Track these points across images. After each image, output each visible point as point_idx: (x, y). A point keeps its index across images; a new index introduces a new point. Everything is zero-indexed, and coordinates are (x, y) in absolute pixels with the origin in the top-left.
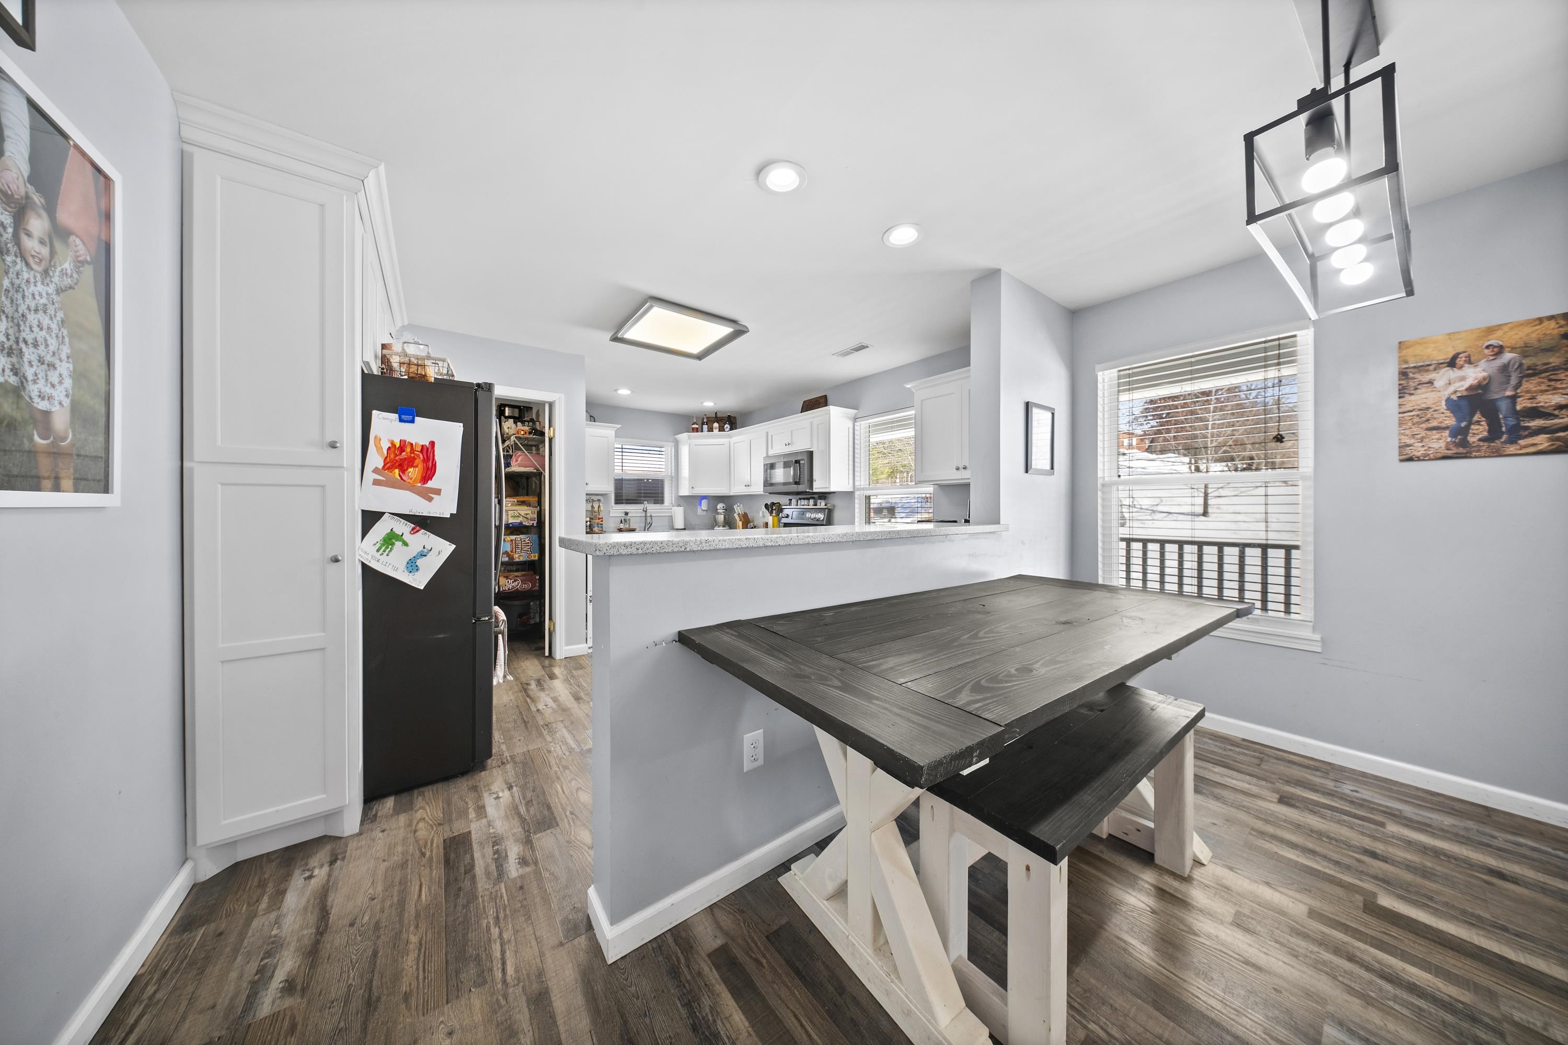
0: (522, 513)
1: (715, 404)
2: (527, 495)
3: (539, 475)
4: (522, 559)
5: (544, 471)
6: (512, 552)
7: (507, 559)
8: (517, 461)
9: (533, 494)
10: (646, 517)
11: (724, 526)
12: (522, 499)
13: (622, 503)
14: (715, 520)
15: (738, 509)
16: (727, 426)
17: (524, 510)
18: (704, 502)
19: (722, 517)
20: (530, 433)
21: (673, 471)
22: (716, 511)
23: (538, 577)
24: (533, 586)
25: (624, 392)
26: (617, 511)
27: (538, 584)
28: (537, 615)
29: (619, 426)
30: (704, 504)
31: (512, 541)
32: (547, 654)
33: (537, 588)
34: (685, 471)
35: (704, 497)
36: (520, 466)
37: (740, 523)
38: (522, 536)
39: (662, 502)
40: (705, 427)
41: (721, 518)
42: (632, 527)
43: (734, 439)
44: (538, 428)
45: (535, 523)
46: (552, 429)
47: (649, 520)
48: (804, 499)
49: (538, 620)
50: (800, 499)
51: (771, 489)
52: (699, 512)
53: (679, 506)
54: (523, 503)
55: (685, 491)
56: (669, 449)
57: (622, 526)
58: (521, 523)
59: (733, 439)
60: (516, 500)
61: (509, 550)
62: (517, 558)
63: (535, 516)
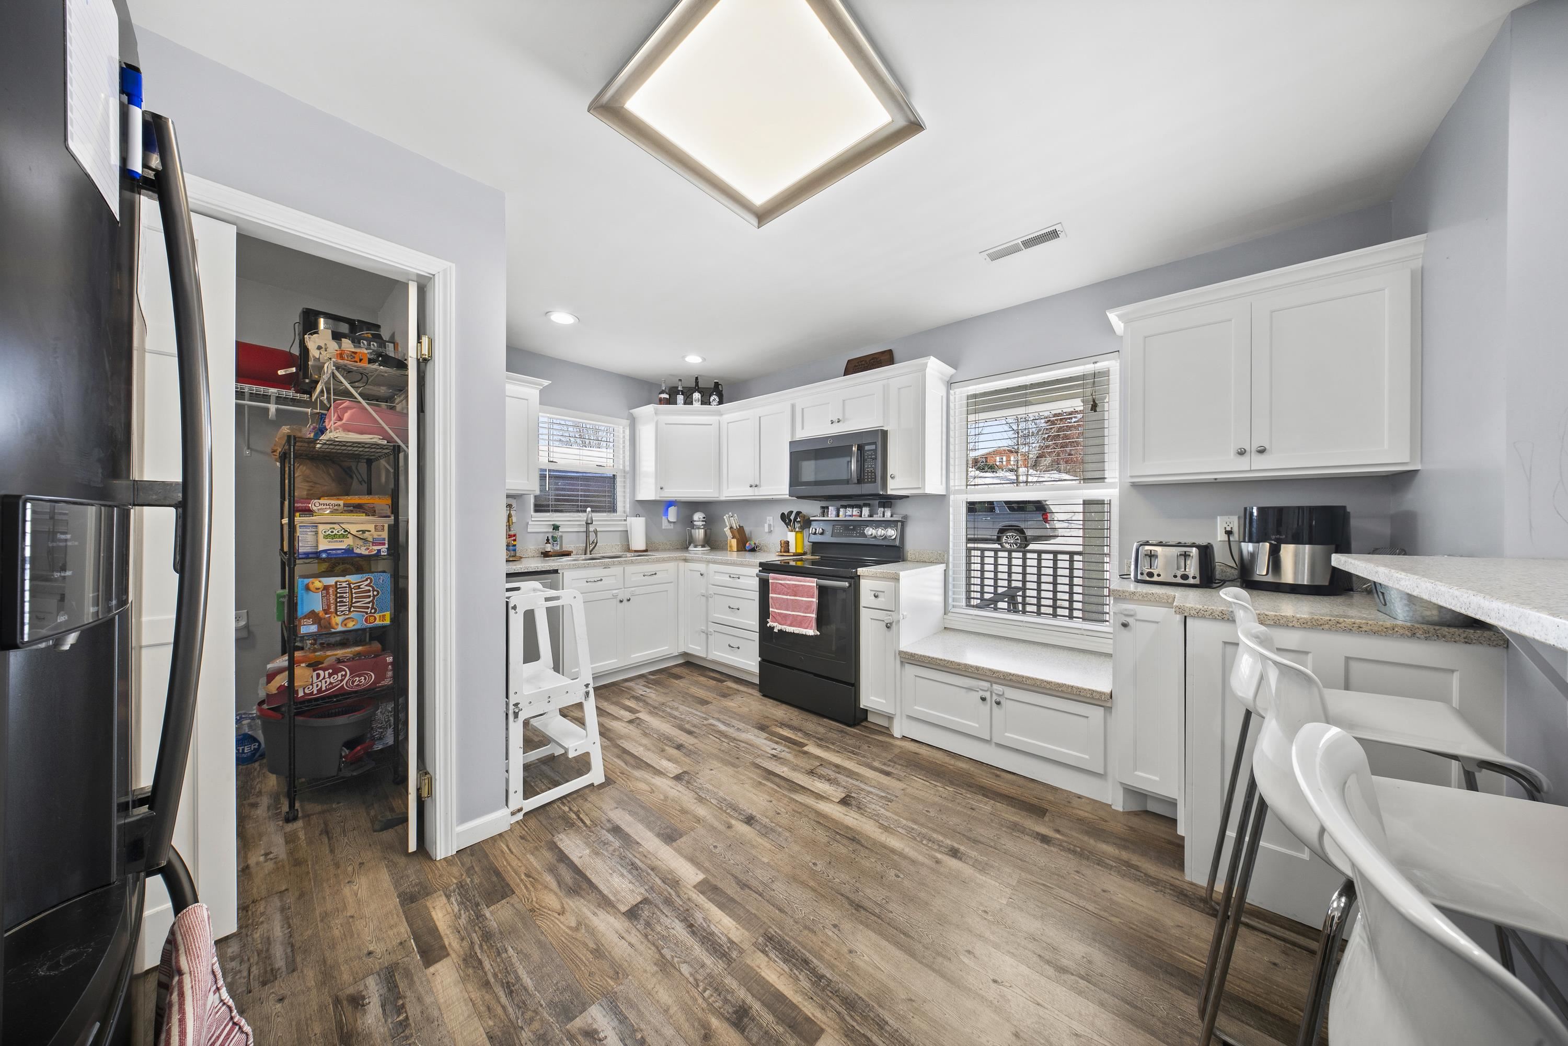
0: (353, 529)
1: (704, 359)
2: (369, 493)
3: (396, 452)
4: (351, 625)
5: (406, 442)
6: (326, 611)
7: (314, 629)
8: (340, 419)
9: (382, 492)
10: (587, 532)
11: (703, 546)
12: (355, 500)
13: (548, 511)
14: (691, 536)
15: (730, 521)
16: (714, 398)
17: (357, 523)
18: (672, 511)
19: (702, 532)
20: (371, 361)
21: (627, 463)
22: (691, 523)
23: (390, 659)
24: (380, 676)
25: (562, 318)
26: (540, 523)
27: (390, 674)
28: (390, 732)
29: (546, 383)
30: (672, 513)
31: (326, 588)
32: (412, 846)
33: (388, 682)
34: (647, 462)
35: (670, 504)
36: (347, 429)
37: (734, 542)
38: (353, 578)
39: (613, 509)
40: (680, 398)
41: (699, 534)
42: (564, 549)
43: (727, 417)
44: (392, 354)
45: (384, 549)
46: (425, 340)
47: (592, 537)
48: (852, 507)
49: (390, 740)
50: (845, 507)
51: (803, 490)
52: (665, 525)
53: (638, 515)
54: (358, 508)
55: (647, 492)
56: (621, 429)
57: (549, 548)
58: (349, 550)
59: (725, 417)
60: (341, 503)
61: (318, 608)
62: (338, 623)
63: (385, 534)
